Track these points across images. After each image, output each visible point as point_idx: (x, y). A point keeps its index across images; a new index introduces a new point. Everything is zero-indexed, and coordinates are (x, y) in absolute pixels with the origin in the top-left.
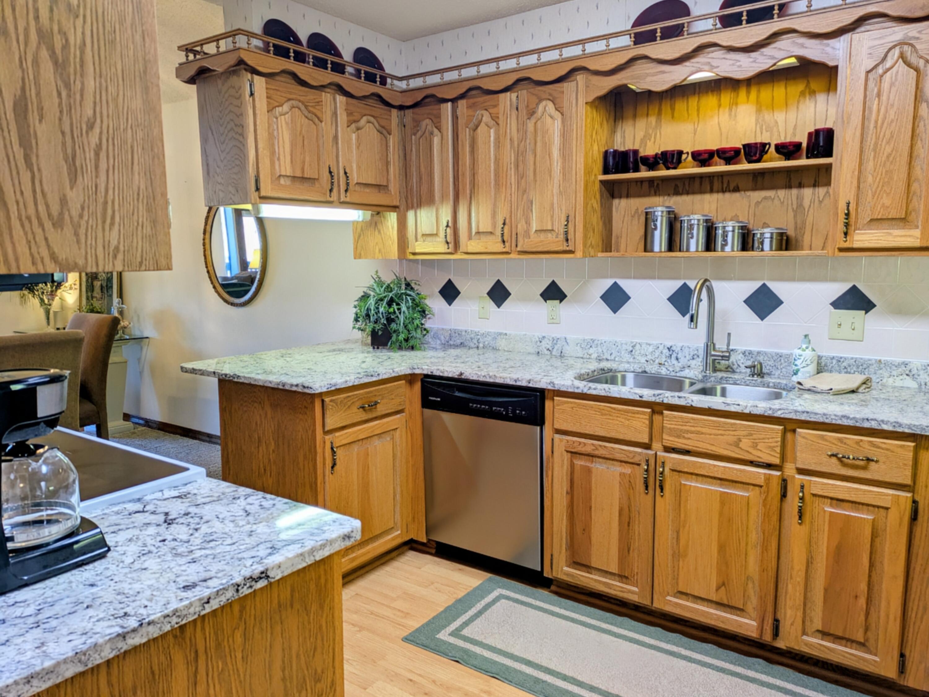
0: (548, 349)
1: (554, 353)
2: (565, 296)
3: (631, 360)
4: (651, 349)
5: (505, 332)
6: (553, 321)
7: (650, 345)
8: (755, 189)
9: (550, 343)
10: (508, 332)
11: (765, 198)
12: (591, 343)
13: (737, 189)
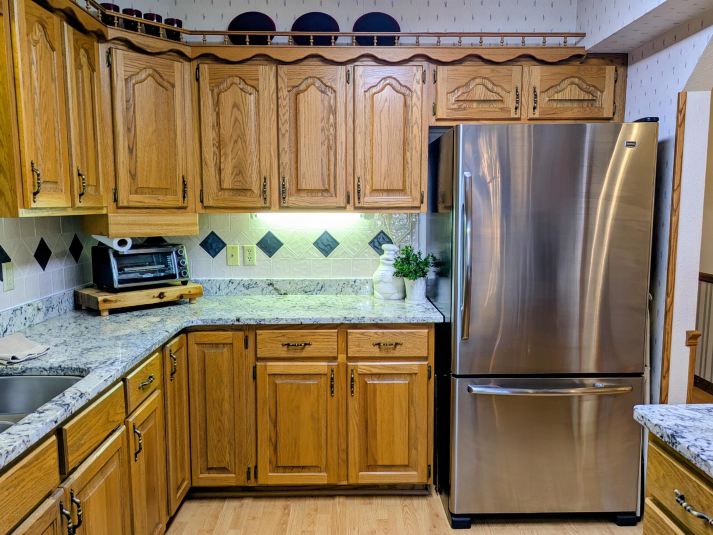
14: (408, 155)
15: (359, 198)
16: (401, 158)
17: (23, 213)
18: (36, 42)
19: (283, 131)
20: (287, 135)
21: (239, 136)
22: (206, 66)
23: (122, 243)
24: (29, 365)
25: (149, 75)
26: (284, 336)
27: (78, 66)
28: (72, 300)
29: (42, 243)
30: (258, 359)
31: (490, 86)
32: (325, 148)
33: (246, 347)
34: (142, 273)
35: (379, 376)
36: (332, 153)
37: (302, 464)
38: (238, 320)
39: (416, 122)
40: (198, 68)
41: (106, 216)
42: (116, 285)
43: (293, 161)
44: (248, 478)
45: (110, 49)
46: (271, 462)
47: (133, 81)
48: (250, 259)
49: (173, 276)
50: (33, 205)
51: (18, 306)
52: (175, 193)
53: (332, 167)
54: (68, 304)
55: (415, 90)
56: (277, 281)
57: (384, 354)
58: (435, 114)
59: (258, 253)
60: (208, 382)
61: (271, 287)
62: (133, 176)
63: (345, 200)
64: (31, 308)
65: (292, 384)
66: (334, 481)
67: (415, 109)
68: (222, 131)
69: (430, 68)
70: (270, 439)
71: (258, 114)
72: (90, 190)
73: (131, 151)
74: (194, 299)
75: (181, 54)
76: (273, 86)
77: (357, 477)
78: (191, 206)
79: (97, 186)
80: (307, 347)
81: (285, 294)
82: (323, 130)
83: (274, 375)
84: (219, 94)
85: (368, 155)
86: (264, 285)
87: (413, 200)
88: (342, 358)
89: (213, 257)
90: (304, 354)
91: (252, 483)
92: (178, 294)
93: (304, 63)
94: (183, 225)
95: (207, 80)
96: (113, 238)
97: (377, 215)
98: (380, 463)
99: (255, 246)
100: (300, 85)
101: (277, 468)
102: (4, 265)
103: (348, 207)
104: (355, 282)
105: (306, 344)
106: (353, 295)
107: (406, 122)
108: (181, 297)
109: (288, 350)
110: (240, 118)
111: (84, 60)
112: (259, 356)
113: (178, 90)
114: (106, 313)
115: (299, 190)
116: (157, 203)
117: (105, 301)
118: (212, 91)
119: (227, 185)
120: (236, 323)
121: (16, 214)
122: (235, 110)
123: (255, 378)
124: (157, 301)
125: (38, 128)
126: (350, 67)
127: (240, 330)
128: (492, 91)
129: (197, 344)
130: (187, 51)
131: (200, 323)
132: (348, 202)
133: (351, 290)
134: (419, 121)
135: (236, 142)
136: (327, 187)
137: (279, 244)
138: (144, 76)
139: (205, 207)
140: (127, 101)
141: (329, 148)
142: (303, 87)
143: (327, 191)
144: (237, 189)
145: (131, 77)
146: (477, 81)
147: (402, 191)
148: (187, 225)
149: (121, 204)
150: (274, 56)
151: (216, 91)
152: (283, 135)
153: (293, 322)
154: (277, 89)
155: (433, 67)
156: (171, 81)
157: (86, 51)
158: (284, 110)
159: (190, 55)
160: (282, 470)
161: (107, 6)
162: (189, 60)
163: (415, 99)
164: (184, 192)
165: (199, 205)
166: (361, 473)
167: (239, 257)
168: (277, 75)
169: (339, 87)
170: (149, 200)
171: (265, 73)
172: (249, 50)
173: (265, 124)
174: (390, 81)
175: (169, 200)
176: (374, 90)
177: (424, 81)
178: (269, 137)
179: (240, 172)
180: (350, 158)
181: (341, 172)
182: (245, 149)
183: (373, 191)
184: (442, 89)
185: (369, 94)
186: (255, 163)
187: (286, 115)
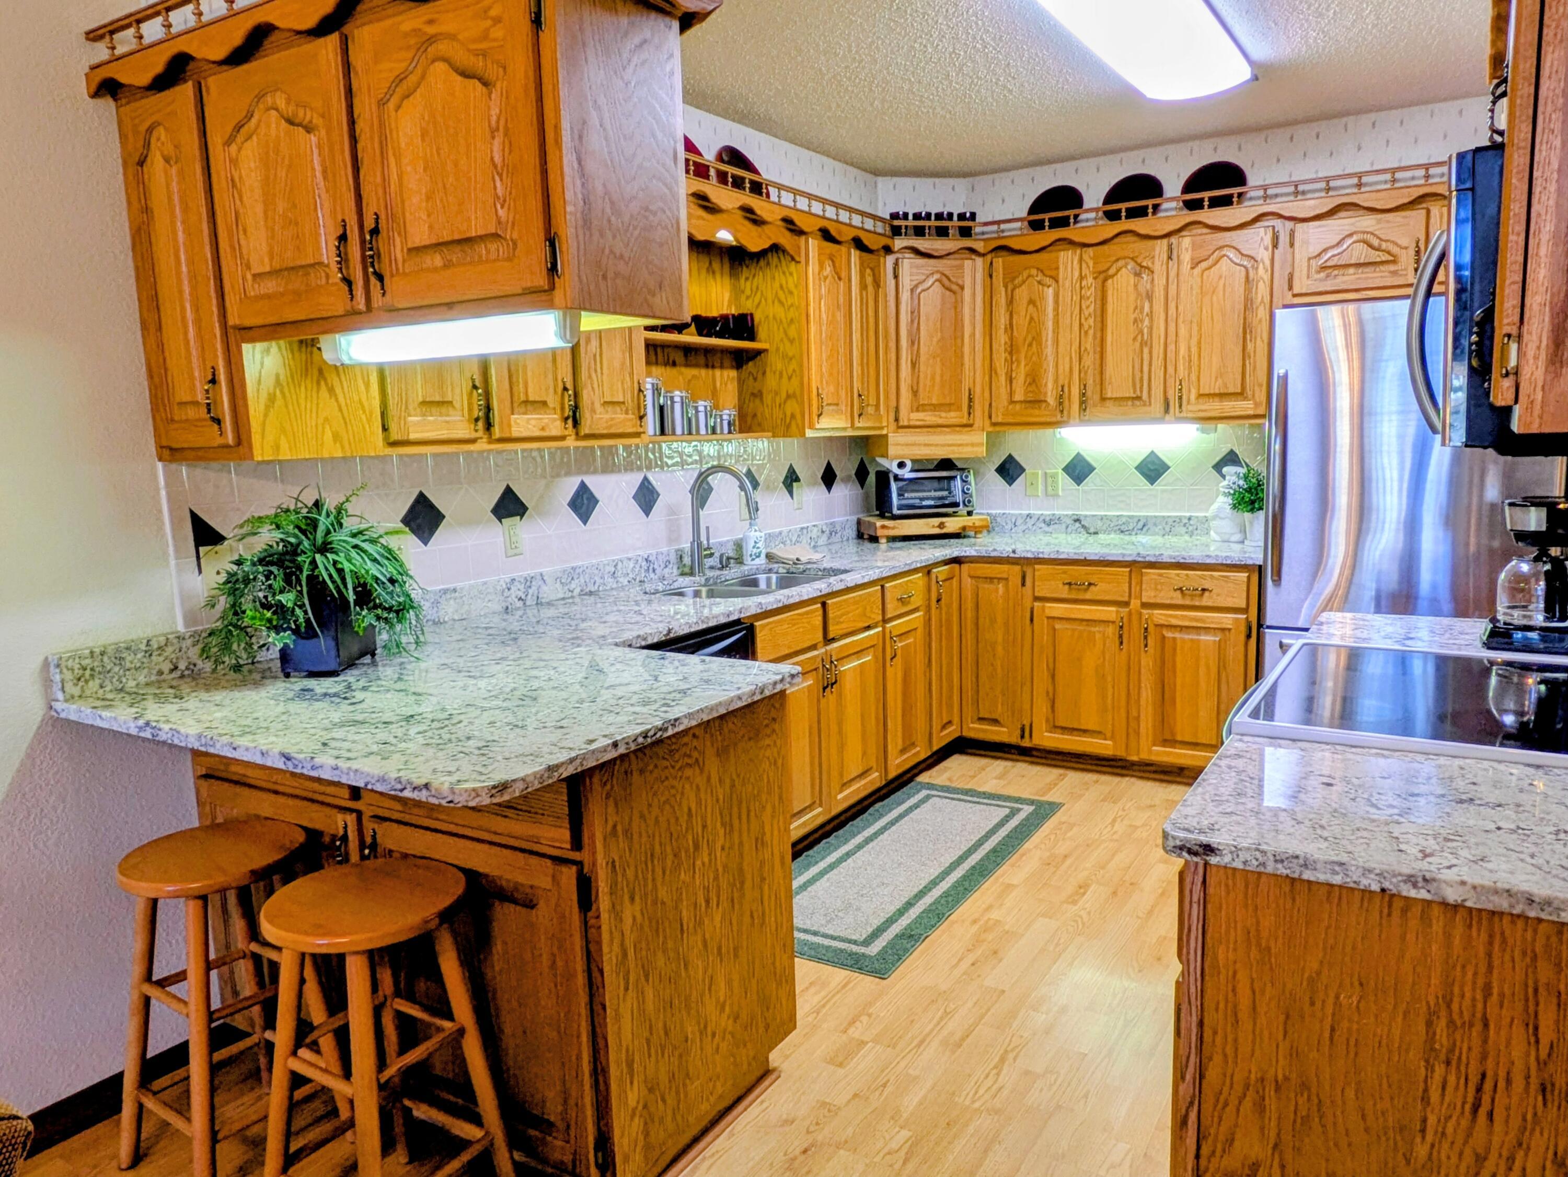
0: (520, 599)
1: (528, 603)
2: (525, 509)
3: (615, 586)
4: (632, 565)
5: (451, 586)
6: (512, 550)
7: (630, 559)
8: (687, 365)
9: (522, 587)
10: (458, 585)
11: (694, 377)
12: (573, 573)
13: (674, 364)
14: (1250, 346)
15: (1180, 406)
16: (1240, 350)
17: (809, 433)
18: (826, 278)
19: (1086, 327)
20: (1091, 332)
21: (1033, 338)
22: (1000, 260)
23: (901, 465)
24: (809, 566)
25: (937, 280)
26: (1065, 572)
27: (863, 286)
28: (855, 528)
29: (829, 465)
30: (1037, 599)
31: (1376, 242)
32: (1137, 344)
33: (1023, 584)
34: (922, 499)
35: (1182, 628)
36: (1146, 350)
37: (1083, 727)
38: (1014, 552)
39: (1262, 301)
40: (991, 263)
41: (886, 436)
42: (896, 511)
43: (1098, 362)
44: (1022, 737)
45: (897, 260)
46: (1047, 720)
47: (919, 290)
48: (1055, 488)
49: (956, 505)
50: (818, 426)
51: (805, 525)
52: (959, 409)
53: (1146, 369)
54: (851, 532)
55: (1262, 260)
56: (1086, 516)
57: (1188, 602)
58: (1290, 288)
59: (1063, 480)
60: (981, 621)
61: (1077, 525)
62: (915, 393)
63: (1162, 409)
64: (815, 529)
65: (1074, 630)
66: (1121, 753)
67: (1261, 284)
68: (1015, 333)
69: (1284, 228)
70: (1048, 692)
71: (1056, 309)
72: (871, 410)
73: (914, 364)
74: (981, 532)
75: (972, 250)
76: (1077, 274)
77: (1150, 752)
78: (978, 423)
79: (877, 406)
80: (1092, 588)
81: (1096, 533)
82: (1135, 321)
83: (1054, 618)
84: (1012, 291)
85: (1194, 350)
86: (1069, 521)
87: (1257, 405)
88: (1135, 604)
89: (1010, 485)
90: (1088, 596)
91: (1026, 743)
92: (961, 525)
93: (1116, 240)
94: (967, 445)
95: (1001, 276)
96: (892, 460)
97: (1221, 426)
98: (1179, 738)
99: (1060, 471)
100: (1108, 269)
101: (1055, 728)
102: (795, 484)
103: (1167, 417)
104: (1190, 519)
105: (1090, 584)
106: (1187, 537)
107: (1248, 304)
108: (964, 528)
109: (1070, 589)
110: (1035, 316)
111: (869, 280)
112: (1037, 594)
113: (967, 292)
114: (883, 541)
115: (1103, 399)
116: (940, 421)
117: (883, 527)
118: (1006, 287)
119: (1018, 396)
120: (1012, 555)
121: (803, 434)
122: (1031, 307)
123: (1032, 620)
124: (937, 531)
125: (824, 356)
126: (1173, 240)
127: (1017, 564)
128: (1378, 249)
129: (972, 577)
130: (979, 246)
131: (974, 553)
132: (1167, 410)
133: (1184, 530)
134: (1267, 299)
135: (1030, 345)
136: (1138, 393)
137: (1091, 469)
138: (930, 283)
139: (994, 424)
140: (912, 313)
141: (1143, 344)
142: (1111, 272)
143: (1139, 398)
144: (1030, 402)
145: (916, 286)
146: (1355, 238)
147: (1241, 395)
148: (973, 445)
149: (901, 423)
150: (1077, 239)
151: (1010, 287)
152: (1086, 332)
153: (1076, 557)
154: (1082, 278)
155: (1289, 225)
156: (960, 282)
157: (872, 269)
158: (1088, 303)
159: (982, 250)
160: (1059, 731)
161: (895, 216)
162: (984, 255)
163: (1261, 271)
164: (970, 407)
165: (987, 422)
166: (1154, 748)
167: (1041, 487)
168: (1081, 260)
169: (1158, 267)
170: (929, 418)
171: (1067, 260)
172: (1048, 236)
173: (1065, 321)
174: (1225, 251)
175: (952, 417)
176: (1204, 265)
177: (1275, 246)
178: (1069, 336)
179: (1034, 379)
180: (1171, 355)
181: (1158, 374)
182: (1040, 354)
183: (1201, 396)
184: (1302, 254)
185: (1197, 271)
186: (1051, 369)
187: (1091, 308)
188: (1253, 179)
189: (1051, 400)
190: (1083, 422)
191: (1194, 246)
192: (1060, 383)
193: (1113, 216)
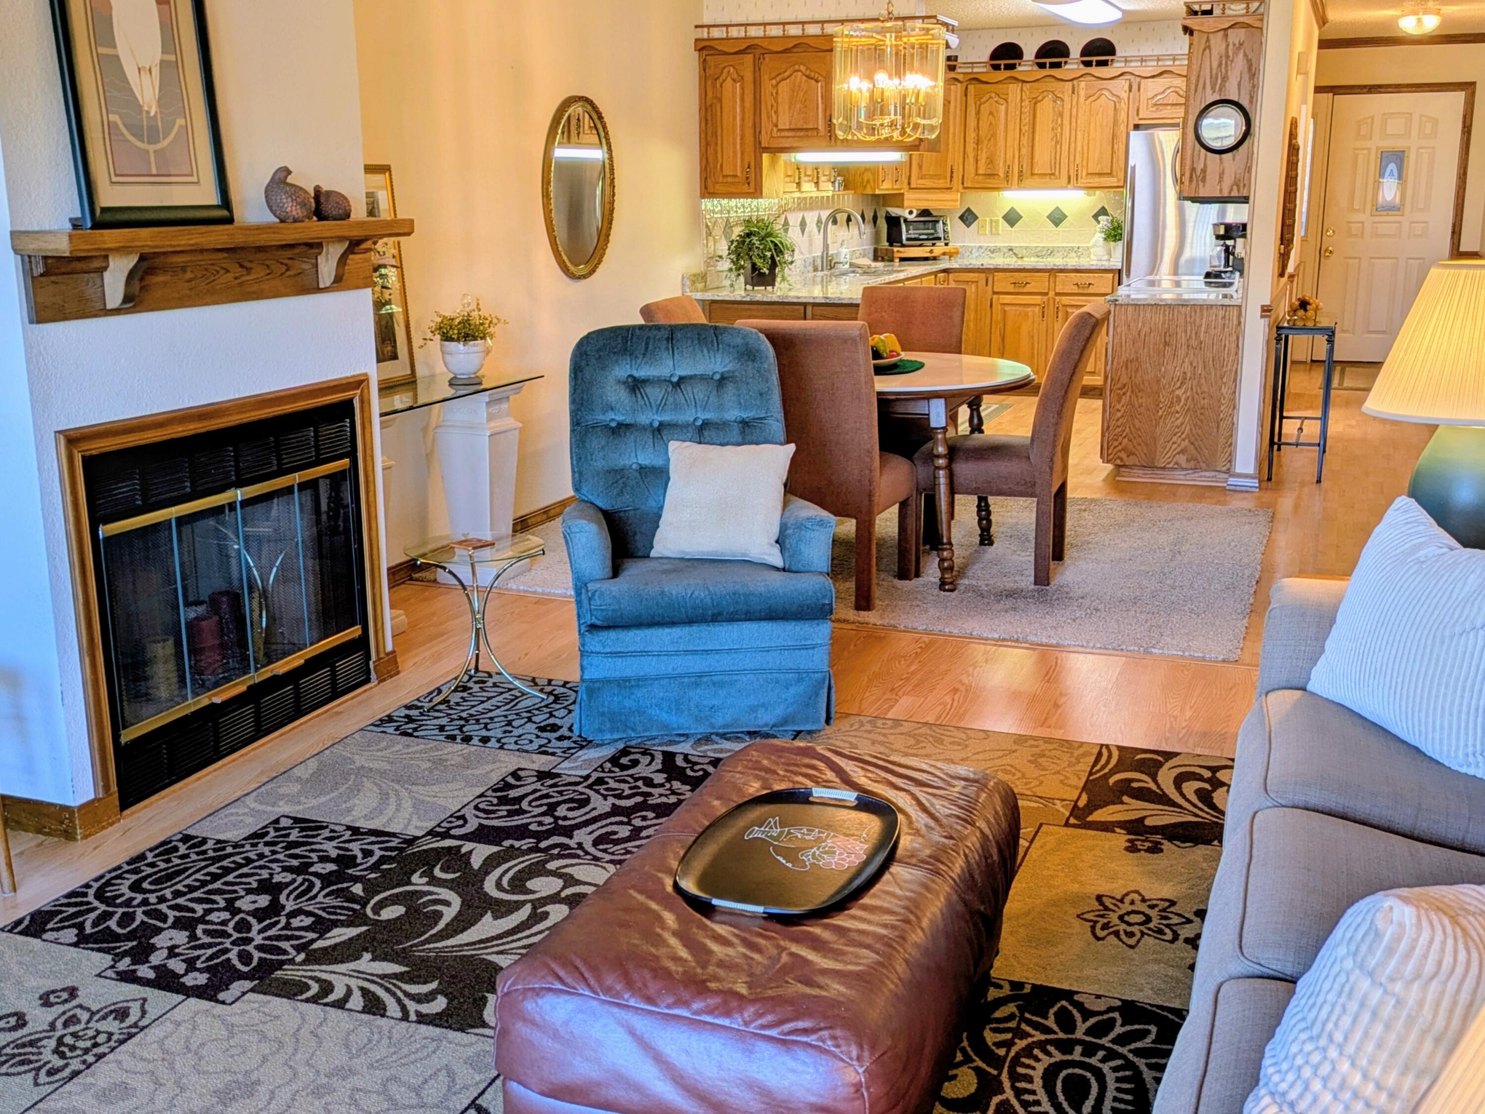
14: (1116, 147)
15: (1077, 180)
16: (1110, 149)
19: (1024, 130)
20: (1027, 134)
21: (992, 136)
22: (972, 86)
23: (910, 213)
26: (1012, 276)
28: (873, 254)
30: (994, 293)
31: (1181, 92)
32: (1054, 142)
33: (987, 284)
34: (920, 235)
36: (1059, 147)
38: (982, 265)
39: (1123, 121)
40: (967, 88)
41: (903, 194)
42: (904, 242)
43: (1030, 153)
48: (997, 229)
49: (940, 238)
52: (946, 178)
53: (1058, 157)
55: (1123, 98)
56: (1016, 247)
57: (1079, 291)
58: (1138, 115)
59: (1002, 223)
61: (1011, 251)
63: (1066, 181)
67: (1121, 112)
68: (980, 132)
69: (1135, 81)
71: (1007, 119)
74: (954, 255)
75: (956, 80)
76: (1019, 99)
78: (955, 187)
80: (1028, 285)
81: (1022, 255)
82: (1053, 129)
83: (1004, 304)
85: (1085, 147)
86: (1006, 250)
87: (1119, 180)
88: (1050, 293)
89: (968, 227)
92: (942, 251)
93: (1043, 80)
94: (949, 201)
95: (973, 96)
96: (906, 209)
97: (1098, 192)
99: (1001, 218)
100: (1038, 97)
103: (1069, 186)
104: (1078, 248)
105: (1027, 283)
106: (1076, 259)
107: (1115, 123)
108: (944, 253)
109: (1015, 286)
110: (993, 122)
112: (994, 290)
113: (952, 105)
114: (898, 260)
115: (1033, 174)
116: (934, 186)
117: (897, 252)
118: (975, 103)
119: (981, 171)
120: (981, 267)
122: (990, 116)
123: (991, 305)
124: (929, 255)
126: (1075, 82)
127: (984, 272)
129: (955, 281)
130: (960, 77)
131: (958, 267)
132: (1069, 182)
134: (1125, 124)
135: (989, 140)
136: (1053, 172)
137: (1020, 217)
139: (965, 188)
141: (1057, 142)
142: (1040, 98)
143: (1053, 174)
144: (988, 175)
146: (1171, 90)
147: (1110, 174)
148: (952, 201)
150: (1021, 78)
151: (978, 103)
152: (1024, 134)
154: (1022, 101)
155: (1138, 79)
156: (948, 99)
158: (1025, 116)
159: (961, 80)
162: (962, 82)
163: (1122, 104)
164: (952, 177)
165: (961, 186)
167: (988, 228)
168: (1022, 90)
169: (1067, 99)
170: (929, 183)
171: (1014, 89)
172: (1003, 74)
173: (1011, 126)
174: (1104, 92)
175: (941, 183)
176: (1092, 99)
177: (1130, 90)
178: (1013, 134)
179: (991, 161)
180: (1072, 149)
181: (1065, 160)
182: (995, 145)
183: (1088, 174)
184: (1143, 97)
185: (1088, 102)
186: (1002, 155)
187: (1026, 119)
188: (1119, 52)
189: (1002, 175)
190: (1020, 188)
191: (1087, 88)
192: (1008, 163)
193: (1042, 66)
